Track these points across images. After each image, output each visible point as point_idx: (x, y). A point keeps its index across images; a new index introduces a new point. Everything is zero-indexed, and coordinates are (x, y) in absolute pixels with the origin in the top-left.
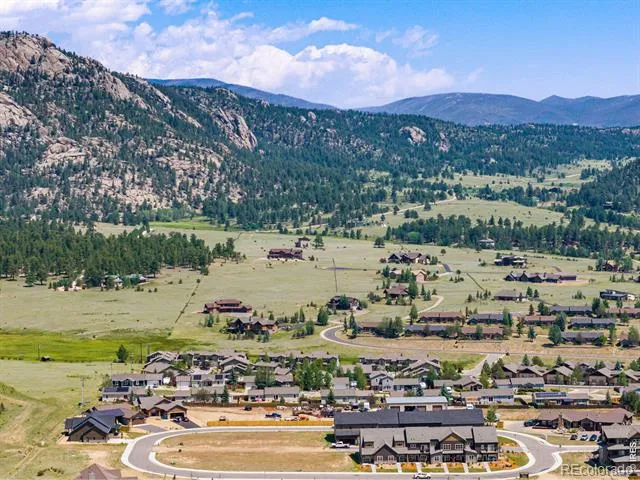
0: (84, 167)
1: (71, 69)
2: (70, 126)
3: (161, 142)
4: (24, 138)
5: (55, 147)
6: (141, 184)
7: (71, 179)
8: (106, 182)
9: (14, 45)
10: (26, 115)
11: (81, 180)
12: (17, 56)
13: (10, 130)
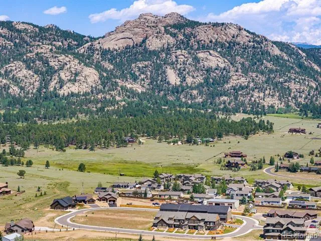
0: (247, 87)
1: (251, 40)
2: (246, 67)
3: (287, 76)
4: (222, 73)
5: (235, 77)
6: (273, 96)
7: (239, 93)
8: (256, 94)
9: (225, 29)
10: (225, 62)
11: (244, 93)
12: (226, 34)
13: (216, 69)
